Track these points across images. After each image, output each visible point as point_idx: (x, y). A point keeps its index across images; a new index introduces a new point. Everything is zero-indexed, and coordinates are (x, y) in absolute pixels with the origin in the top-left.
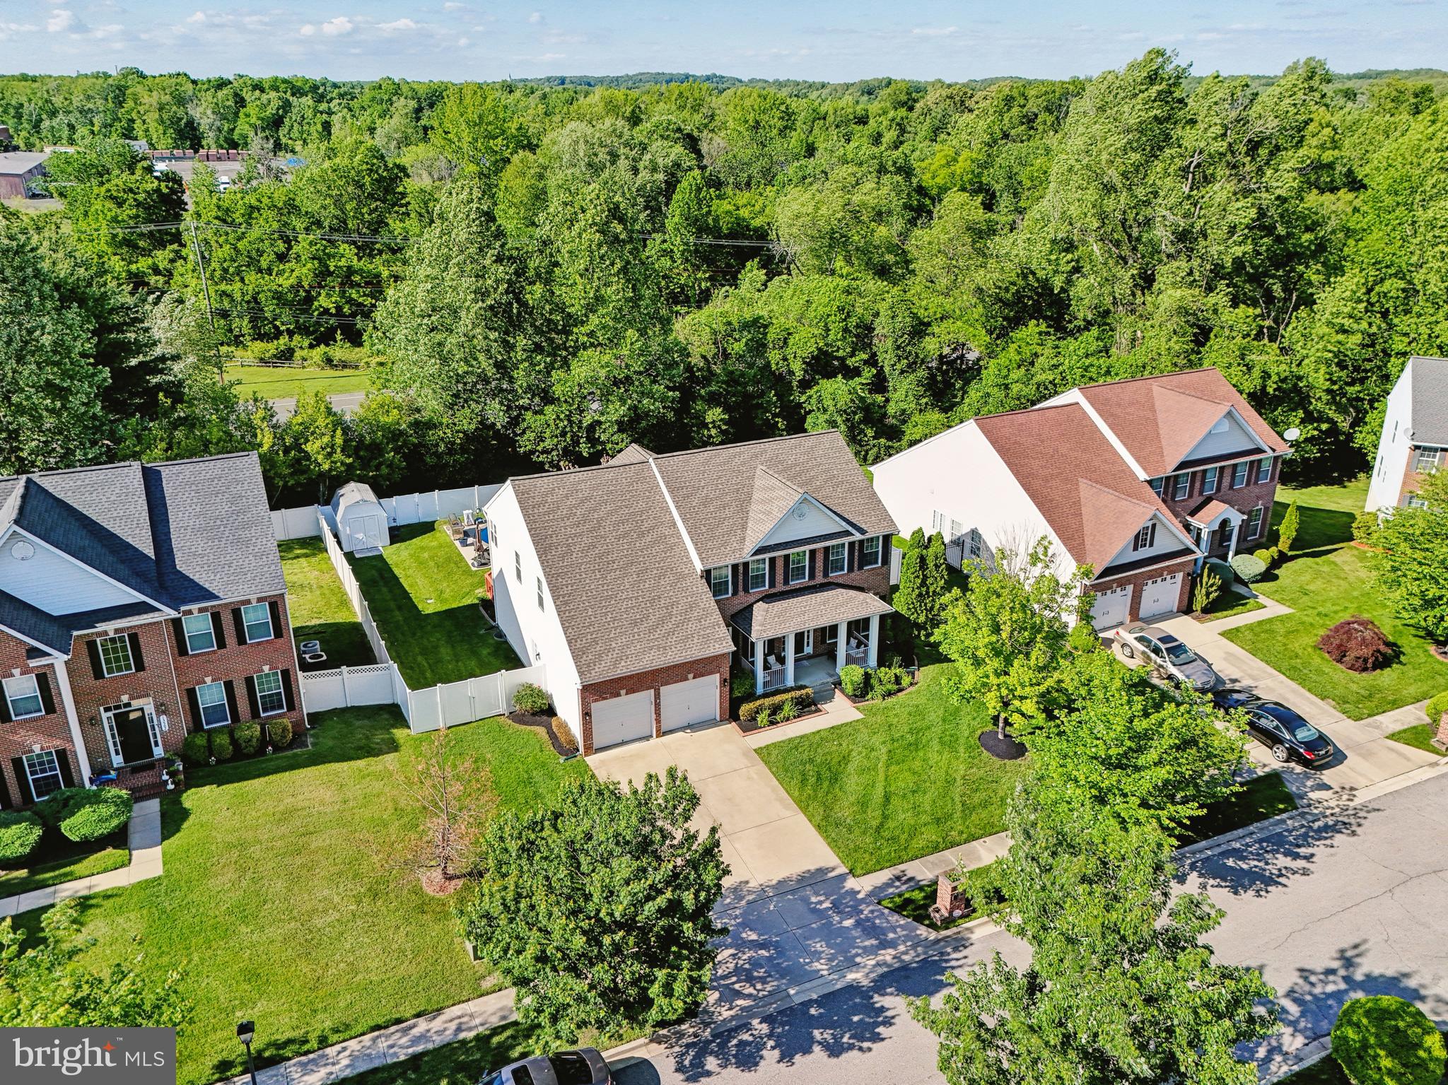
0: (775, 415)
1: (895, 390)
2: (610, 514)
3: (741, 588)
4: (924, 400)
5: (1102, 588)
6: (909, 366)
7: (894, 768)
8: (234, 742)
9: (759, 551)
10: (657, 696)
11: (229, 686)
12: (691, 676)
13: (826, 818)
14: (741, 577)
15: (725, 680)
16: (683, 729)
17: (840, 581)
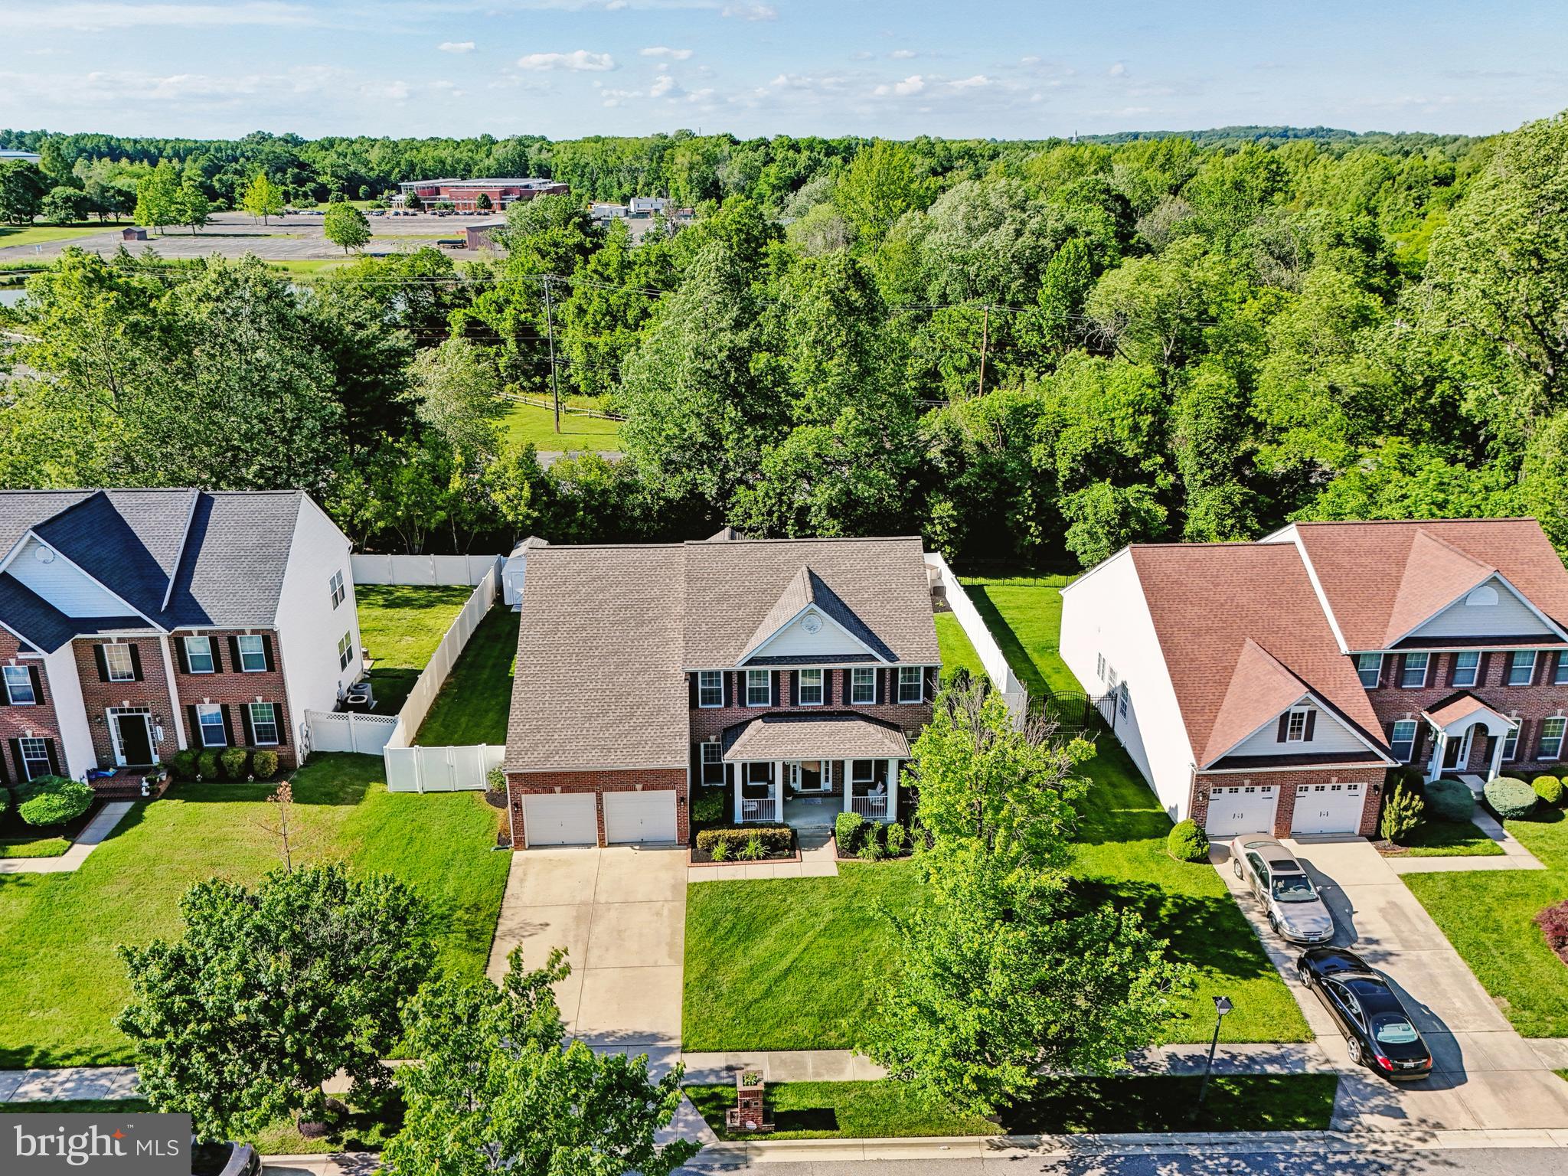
0: (1027, 518)
1: (1196, 505)
2: (617, 596)
3: (735, 700)
4: (1230, 522)
5: (1219, 782)
6: (1214, 478)
7: (821, 941)
8: (218, 762)
9: (752, 662)
10: (600, 801)
11: (225, 709)
12: (639, 786)
13: (704, 977)
14: (735, 688)
15: (682, 799)
16: (631, 844)
17: (866, 712)
